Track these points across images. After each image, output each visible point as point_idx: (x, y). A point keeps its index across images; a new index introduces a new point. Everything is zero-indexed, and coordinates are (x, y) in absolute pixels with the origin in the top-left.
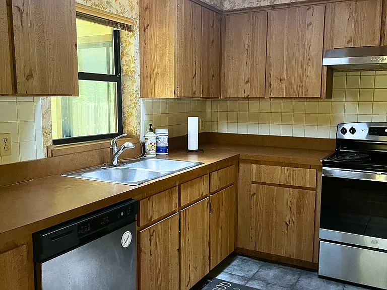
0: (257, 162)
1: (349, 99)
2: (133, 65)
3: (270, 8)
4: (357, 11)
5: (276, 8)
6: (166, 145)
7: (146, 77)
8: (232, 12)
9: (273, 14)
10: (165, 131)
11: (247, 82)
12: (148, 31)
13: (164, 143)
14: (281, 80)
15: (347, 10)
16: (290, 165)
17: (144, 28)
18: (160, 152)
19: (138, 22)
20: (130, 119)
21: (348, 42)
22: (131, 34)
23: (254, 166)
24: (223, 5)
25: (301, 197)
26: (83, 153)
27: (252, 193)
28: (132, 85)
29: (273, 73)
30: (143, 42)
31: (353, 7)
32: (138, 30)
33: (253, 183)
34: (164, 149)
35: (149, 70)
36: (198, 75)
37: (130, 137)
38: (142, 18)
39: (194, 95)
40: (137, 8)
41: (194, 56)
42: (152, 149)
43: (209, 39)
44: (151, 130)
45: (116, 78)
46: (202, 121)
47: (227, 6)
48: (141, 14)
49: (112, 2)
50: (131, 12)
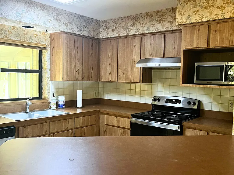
0: (108, 114)
1: (159, 84)
2: (46, 65)
3: (119, 38)
4: (154, 40)
5: (121, 37)
6: (64, 104)
7: (53, 71)
8: (104, 39)
9: (120, 40)
10: (63, 97)
11: (110, 74)
12: (53, 50)
13: (62, 102)
14: (123, 73)
15: (150, 40)
16: (120, 116)
17: (52, 48)
18: (60, 107)
19: (50, 46)
20: (45, 91)
21: (150, 55)
22: (46, 51)
23: (106, 116)
24: (98, 36)
25: (124, 133)
26: (11, 106)
27: (105, 130)
28: (46, 74)
29: (120, 70)
30: (52, 54)
31: (152, 38)
32: (50, 49)
33: (106, 125)
34: (62, 106)
35: (54, 68)
36: (80, 70)
37: (44, 99)
38: (51, 44)
39: (77, 80)
40: (49, 39)
41: (77, 61)
42: (53, 105)
43: (89, 53)
44: (54, 96)
45: (40, 71)
46: (95, 93)
47: (101, 36)
48: (51, 42)
49: (33, 37)
50: (45, 41)
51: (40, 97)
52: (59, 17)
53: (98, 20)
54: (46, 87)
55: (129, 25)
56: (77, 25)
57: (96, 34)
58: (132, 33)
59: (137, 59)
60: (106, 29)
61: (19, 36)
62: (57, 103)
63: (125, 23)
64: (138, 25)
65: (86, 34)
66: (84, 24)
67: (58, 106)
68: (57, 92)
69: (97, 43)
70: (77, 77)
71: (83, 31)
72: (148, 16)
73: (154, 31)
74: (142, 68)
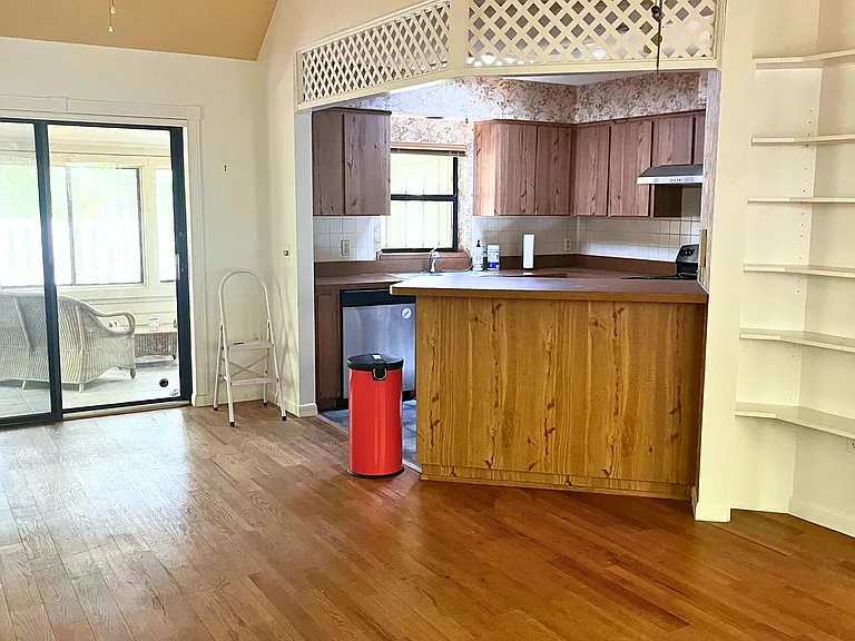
2: (465, 186)
3: (611, 122)
4: (675, 127)
5: (616, 122)
6: (498, 261)
7: (477, 197)
8: (583, 125)
9: (614, 128)
10: (497, 247)
12: (479, 155)
13: (493, 258)
14: (619, 198)
15: (668, 126)
17: (477, 152)
18: (490, 267)
19: (473, 147)
20: (463, 235)
21: (669, 160)
22: (465, 158)
24: (572, 119)
28: (465, 203)
29: (613, 190)
30: (476, 164)
31: (672, 123)
32: (472, 154)
34: (494, 265)
35: (479, 191)
36: (530, 193)
37: (462, 251)
38: (476, 144)
39: (522, 213)
40: (472, 135)
41: (524, 175)
42: (478, 263)
43: (549, 157)
44: (478, 246)
45: (453, 198)
46: (568, 242)
47: (577, 120)
48: (476, 139)
49: (444, 135)
50: (465, 139)
51: (455, 248)
52: (490, 93)
53: (570, 86)
54: (465, 228)
55: (630, 96)
56: (524, 103)
57: (565, 115)
58: (636, 113)
59: (645, 166)
60: (587, 104)
61: (419, 134)
62: (485, 259)
63: (624, 91)
64: (647, 98)
65: (542, 118)
66: (539, 97)
67: (486, 265)
68: (486, 239)
69: (570, 133)
70: (523, 208)
71: (536, 114)
72: (665, 79)
73: (675, 110)
74: (653, 187)
